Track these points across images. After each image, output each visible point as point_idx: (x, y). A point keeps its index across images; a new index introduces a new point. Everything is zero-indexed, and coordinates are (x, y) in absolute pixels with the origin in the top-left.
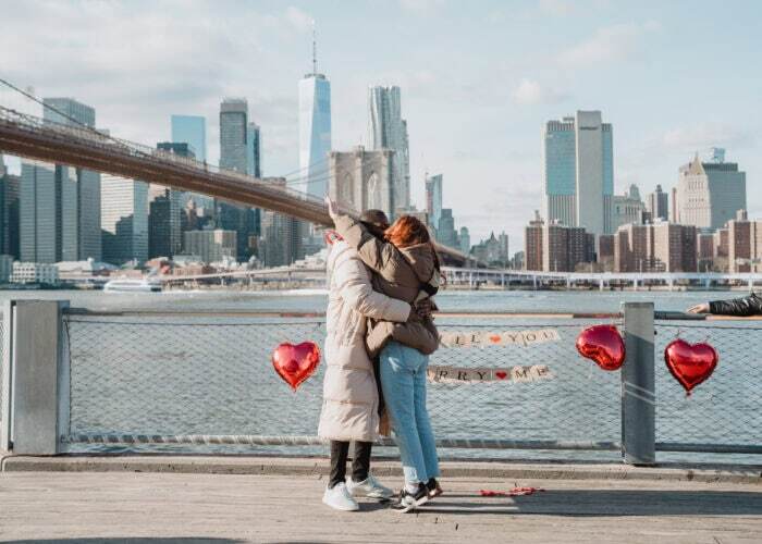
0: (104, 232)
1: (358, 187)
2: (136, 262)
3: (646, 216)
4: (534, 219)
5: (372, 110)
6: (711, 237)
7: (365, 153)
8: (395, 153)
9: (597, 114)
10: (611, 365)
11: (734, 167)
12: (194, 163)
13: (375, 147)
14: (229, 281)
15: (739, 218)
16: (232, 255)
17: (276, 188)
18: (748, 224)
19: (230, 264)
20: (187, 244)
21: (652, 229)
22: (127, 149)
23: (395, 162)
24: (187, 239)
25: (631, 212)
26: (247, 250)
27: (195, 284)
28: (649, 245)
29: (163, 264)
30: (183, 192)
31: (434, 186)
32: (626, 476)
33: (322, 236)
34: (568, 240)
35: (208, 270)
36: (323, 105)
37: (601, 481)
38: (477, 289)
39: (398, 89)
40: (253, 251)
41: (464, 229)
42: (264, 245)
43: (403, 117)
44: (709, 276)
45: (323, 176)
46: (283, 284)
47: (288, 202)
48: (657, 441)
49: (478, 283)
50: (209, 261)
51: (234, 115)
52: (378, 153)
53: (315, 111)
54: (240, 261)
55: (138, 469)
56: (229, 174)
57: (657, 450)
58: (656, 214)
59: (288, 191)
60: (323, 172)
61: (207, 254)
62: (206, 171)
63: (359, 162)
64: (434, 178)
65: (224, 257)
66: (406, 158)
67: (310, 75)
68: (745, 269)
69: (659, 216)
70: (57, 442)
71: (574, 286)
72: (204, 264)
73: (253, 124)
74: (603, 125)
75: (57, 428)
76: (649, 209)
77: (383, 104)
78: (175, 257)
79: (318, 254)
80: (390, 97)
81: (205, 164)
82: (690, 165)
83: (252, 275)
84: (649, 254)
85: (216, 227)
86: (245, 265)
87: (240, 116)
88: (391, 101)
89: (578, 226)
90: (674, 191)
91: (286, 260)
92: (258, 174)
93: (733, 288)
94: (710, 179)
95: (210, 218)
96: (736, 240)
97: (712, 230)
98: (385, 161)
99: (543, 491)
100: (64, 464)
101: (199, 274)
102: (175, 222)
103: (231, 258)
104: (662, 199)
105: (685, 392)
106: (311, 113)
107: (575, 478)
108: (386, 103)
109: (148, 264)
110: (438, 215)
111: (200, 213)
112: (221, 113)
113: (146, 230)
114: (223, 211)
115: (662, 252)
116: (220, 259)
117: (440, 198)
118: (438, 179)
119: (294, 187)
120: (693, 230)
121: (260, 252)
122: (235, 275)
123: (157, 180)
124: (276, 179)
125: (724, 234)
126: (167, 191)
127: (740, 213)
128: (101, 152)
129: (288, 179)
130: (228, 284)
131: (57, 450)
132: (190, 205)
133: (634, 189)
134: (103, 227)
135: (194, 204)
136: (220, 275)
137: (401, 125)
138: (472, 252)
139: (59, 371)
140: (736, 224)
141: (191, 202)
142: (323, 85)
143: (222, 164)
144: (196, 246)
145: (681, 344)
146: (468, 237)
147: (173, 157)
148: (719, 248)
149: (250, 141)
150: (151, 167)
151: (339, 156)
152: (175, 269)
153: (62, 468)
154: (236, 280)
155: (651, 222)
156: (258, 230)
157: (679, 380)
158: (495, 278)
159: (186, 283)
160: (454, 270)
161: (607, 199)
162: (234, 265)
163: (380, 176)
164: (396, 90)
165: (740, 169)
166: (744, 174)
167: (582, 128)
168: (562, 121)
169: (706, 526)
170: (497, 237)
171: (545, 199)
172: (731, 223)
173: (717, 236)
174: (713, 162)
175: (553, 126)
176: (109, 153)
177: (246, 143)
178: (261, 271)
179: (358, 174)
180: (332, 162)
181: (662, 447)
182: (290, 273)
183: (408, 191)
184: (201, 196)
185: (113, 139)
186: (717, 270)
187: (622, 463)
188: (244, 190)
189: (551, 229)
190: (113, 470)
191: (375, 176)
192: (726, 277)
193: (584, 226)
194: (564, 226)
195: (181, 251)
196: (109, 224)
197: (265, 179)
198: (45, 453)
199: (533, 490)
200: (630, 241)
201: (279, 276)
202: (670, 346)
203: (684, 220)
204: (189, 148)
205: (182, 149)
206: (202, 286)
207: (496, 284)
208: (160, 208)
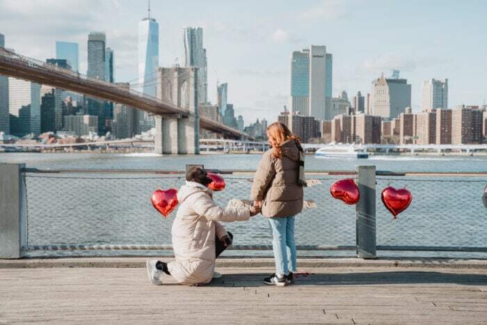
0: (11, 115)
1: (175, 89)
2: (33, 135)
3: (351, 110)
4: (283, 111)
5: (185, 41)
6: (390, 123)
7: (180, 69)
8: (199, 69)
9: (324, 48)
10: (351, 202)
11: (404, 81)
12: (71, 73)
13: (186, 65)
14: (93, 147)
15: (407, 112)
16: (96, 131)
17: (123, 89)
18: (412, 116)
19: (94, 136)
20: (66, 124)
21: (355, 118)
22: (27, 63)
23: (198, 74)
24: (66, 121)
25: (342, 108)
26: (104, 128)
27: (71, 149)
28: (352, 127)
29: (50, 136)
30: (63, 90)
31: (222, 89)
32: (359, 265)
33: (152, 120)
34: (304, 124)
35: (79, 140)
36: (154, 38)
37: (345, 268)
38: (248, 153)
39: (201, 29)
40: (109, 129)
41: (240, 117)
42: (115, 125)
43: (204, 47)
44: (387, 146)
45: (154, 82)
46: (128, 150)
47: (131, 99)
48: (377, 245)
49: (249, 150)
50: (80, 135)
51: (97, 43)
52: (188, 69)
53: (149, 41)
54: (100, 135)
55: (72, 266)
56: (93, 80)
57: (378, 250)
58: (357, 109)
59: (131, 92)
60: (153, 80)
61: (78, 130)
62: (78, 78)
63: (176, 74)
64: (223, 85)
65: (90, 132)
66: (206, 73)
67: (145, 19)
68: (410, 142)
69: (359, 110)
70: (20, 251)
71: (307, 152)
72: (77, 137)
73: (109, 48)
74: (327, 55)
75: (20, 241)
76: (353, 106)
77: (192, 38)
78: (58, 132)
79: (149, 131)
80: (196, 33)
81: (79, 74)
82: (378, 80)
83: (108, 144)
84: (352, 133)
85: (85, 114)
86: (103, 137)
87: (101, 44)
88: (197, 36)
89: (310, 115)
90: (369, 95)
91: (129, 134)
92: (112, 80)
93: (402, 154)
94: (390, 89)
95: (81, 107)
96: (404, 126)
97: (390, 119)
98: (192, 74)
99: (313, 274)
100: (25, 264)
101: (73, 143)
102: (58, 110)
103: (94, 133)
104: (361, 101)
105: (393, 217)
106: (146, 42)
107: (330, 267)
108: (194, 37)
109: (41, 136)
110: (224, 108)
111: (74, 104)
112: (89, 41)
113: (39, 114)
114: (89, 103)
115: (361, 132)
116: (87, 134)
117: (226, 97)
118: (225, 86)
119: (135, 89)
120: (379, 119)
121: (113, 130)
122: (97, 144)
123: (46, 83)
124: (124, 84)
125: (398, 122)
126: (53, 89)
127: (407, 109)
128: (9, 63)
129: (131, 84)
130: (92, 150)
131: (20, 255)
132: (68, 99)
133: (344, 94)
134: (10, 112)
135: (71, 99)
136: (87, 144)
137: (203, 52)
138: (245, 130)
139: (20, 207)
140: (404, 115)
141: (69, 97)
142: (154, 25)
143: (89, 74)
144: (72, 125)
145: (391, 189)
146: (243, 121)
147: (56, 68)
148: (394, 130)
149: (107, 60)
150: (43, 75)
151: (163, 70)
152: (58, 140)
153: (24, 266)
154: (98, 147)
155: (354, 114)
156: (112, 115)
157: (390, 210)
158: (259, 147)
159: (65, 149)
160: (234, 142)
161: (328, 100)
162: (96, 137)
163: (189, 83)
164: (200, 30)
165: (408, 83)
166: (410, 86)
167: (314, 56)
168: (302, 52)
169: (410, 292)
170: (260, 121)
171: (290, 99)
172: (402, 115)
173: (393, 123)
174: (392, 78)
175: (296, 54)
176: (14, 65)
177: (104, 60)
178: (114, 142)
179: (175, 81)
180: (159, 74)
181: (380, 248)
182: (132, 143)
183: (206, 93)
184: (76, 93)
185: (18, 56)
186: (393, 143)
187: (357, 257)
188: (104, 91)
189: (294, 117)
190: (56, 267)
191: (186, 83)
192: (398, 147)
193: (313, 116)
194: (301, 116)
195: (62, 128)
196: (14, 110)
197: (117, 84)
198: (13, 257)
199: (307, 274)
200: (341, 125)
201: (124, 145)
202: (384, 191)
203: (374, 113)
204: (67, 62)
205: (63, 63)
206: (76, 151)
207: (259, 150)
208: (48, 101)
